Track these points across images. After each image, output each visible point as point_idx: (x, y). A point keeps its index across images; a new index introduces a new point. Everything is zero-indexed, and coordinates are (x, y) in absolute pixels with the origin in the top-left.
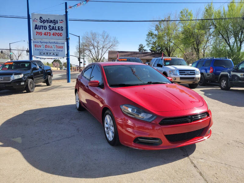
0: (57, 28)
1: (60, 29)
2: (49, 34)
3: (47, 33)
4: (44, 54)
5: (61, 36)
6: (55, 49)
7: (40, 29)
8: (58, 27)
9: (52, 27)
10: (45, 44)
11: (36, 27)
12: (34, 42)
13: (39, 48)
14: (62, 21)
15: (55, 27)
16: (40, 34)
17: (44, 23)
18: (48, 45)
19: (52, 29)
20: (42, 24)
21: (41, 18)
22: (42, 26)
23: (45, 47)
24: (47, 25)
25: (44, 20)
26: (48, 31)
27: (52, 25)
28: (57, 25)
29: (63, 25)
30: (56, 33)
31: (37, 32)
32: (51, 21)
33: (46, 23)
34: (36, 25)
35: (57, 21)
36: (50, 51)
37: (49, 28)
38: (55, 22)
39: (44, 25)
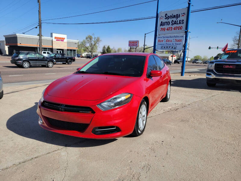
0: (178, 23)
1: (182, 23)
2: (170, 29)
3: (170, 28)
4: (165, 47)
5: (181, 29)
6: (174, 43)
7: (164, 25)
8: (180, 21)
9: (174, 22)
10: (167, 39)
11: (162, 24)
12: (158, 38)
13: (162, 43)
14: (183, 15)
15: (177, 21)
16: (164, 29)
17: (168, 18)
18: (169, 39)
19: (174, 23)
20: (166, 21)
21: (166, 14)
22: (166, 22)
23: (166, 41)
24: (170, 20)
25: (168, 16)
26: (170, 26)
27: (174, 19)
28: (179, 19)
29: (184, 18)
30: (177, 27)
31: (161, 28)
32: (174, 16)
33: (170, 18)
34: (162, 22)
35: (179, 14)
36: (170, 45)
37: (172, 23)
38: (177, 16)
39: (167, 21)
